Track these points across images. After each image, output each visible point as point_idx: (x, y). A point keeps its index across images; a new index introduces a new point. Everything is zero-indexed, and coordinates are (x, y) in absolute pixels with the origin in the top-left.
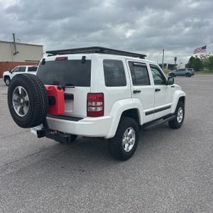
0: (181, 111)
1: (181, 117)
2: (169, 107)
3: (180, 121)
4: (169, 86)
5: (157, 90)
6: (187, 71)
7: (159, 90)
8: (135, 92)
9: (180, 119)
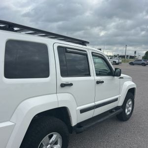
0: (130, 103)
1: (130, 108)
2: (116, 100)
3: (128, 113)
4: (116, 77)
5: (98, 82)
6: (143, 62)
7: (103, 82)
8: (63, 85)
9: (128, 111)
